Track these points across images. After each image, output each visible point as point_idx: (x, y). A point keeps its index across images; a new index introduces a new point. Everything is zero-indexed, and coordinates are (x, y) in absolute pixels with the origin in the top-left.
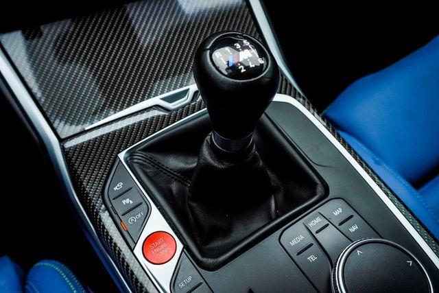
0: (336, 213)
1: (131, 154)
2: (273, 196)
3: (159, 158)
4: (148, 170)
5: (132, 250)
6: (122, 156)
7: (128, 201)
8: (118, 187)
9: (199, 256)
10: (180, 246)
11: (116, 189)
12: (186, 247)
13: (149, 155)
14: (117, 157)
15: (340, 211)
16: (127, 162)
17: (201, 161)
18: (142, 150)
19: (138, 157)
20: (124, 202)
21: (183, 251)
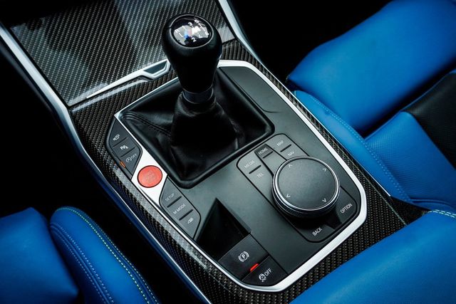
0: (279, 144)
1: (124, 113)
2: (236, 139)
3: (146, 116)
4: (137, 125)
5: (130, 180)
6: (118, 115)
7: (124, 147)
8: (117, 137)
9: (179, 180)
10: (165, 175)
11: (114, 139)
12: (169, 175)
13: (138, 114)
14: (113, 117)
15: (282, 142)
16: (121, 120)
17: (177, 113)
18: (133, 110)
19: (130, 116)
20: (121, 148)
21: (167, 177)
